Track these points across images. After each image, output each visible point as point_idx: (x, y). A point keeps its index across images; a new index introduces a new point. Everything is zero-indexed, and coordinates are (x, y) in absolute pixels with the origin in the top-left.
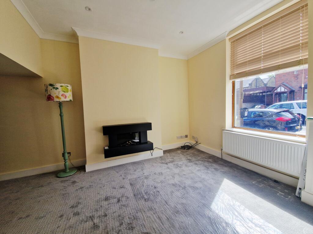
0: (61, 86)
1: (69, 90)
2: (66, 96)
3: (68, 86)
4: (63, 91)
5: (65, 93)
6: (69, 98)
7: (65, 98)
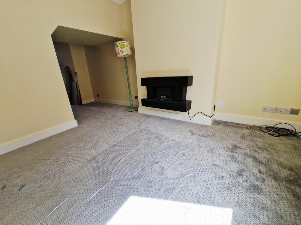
0: (119, 44)
1: (125, 46)
2: (123, 51)
3: (124, 43)
4: (121, 48)
5: (122, 49)
6: (125, 52)
7: (123, 53)
